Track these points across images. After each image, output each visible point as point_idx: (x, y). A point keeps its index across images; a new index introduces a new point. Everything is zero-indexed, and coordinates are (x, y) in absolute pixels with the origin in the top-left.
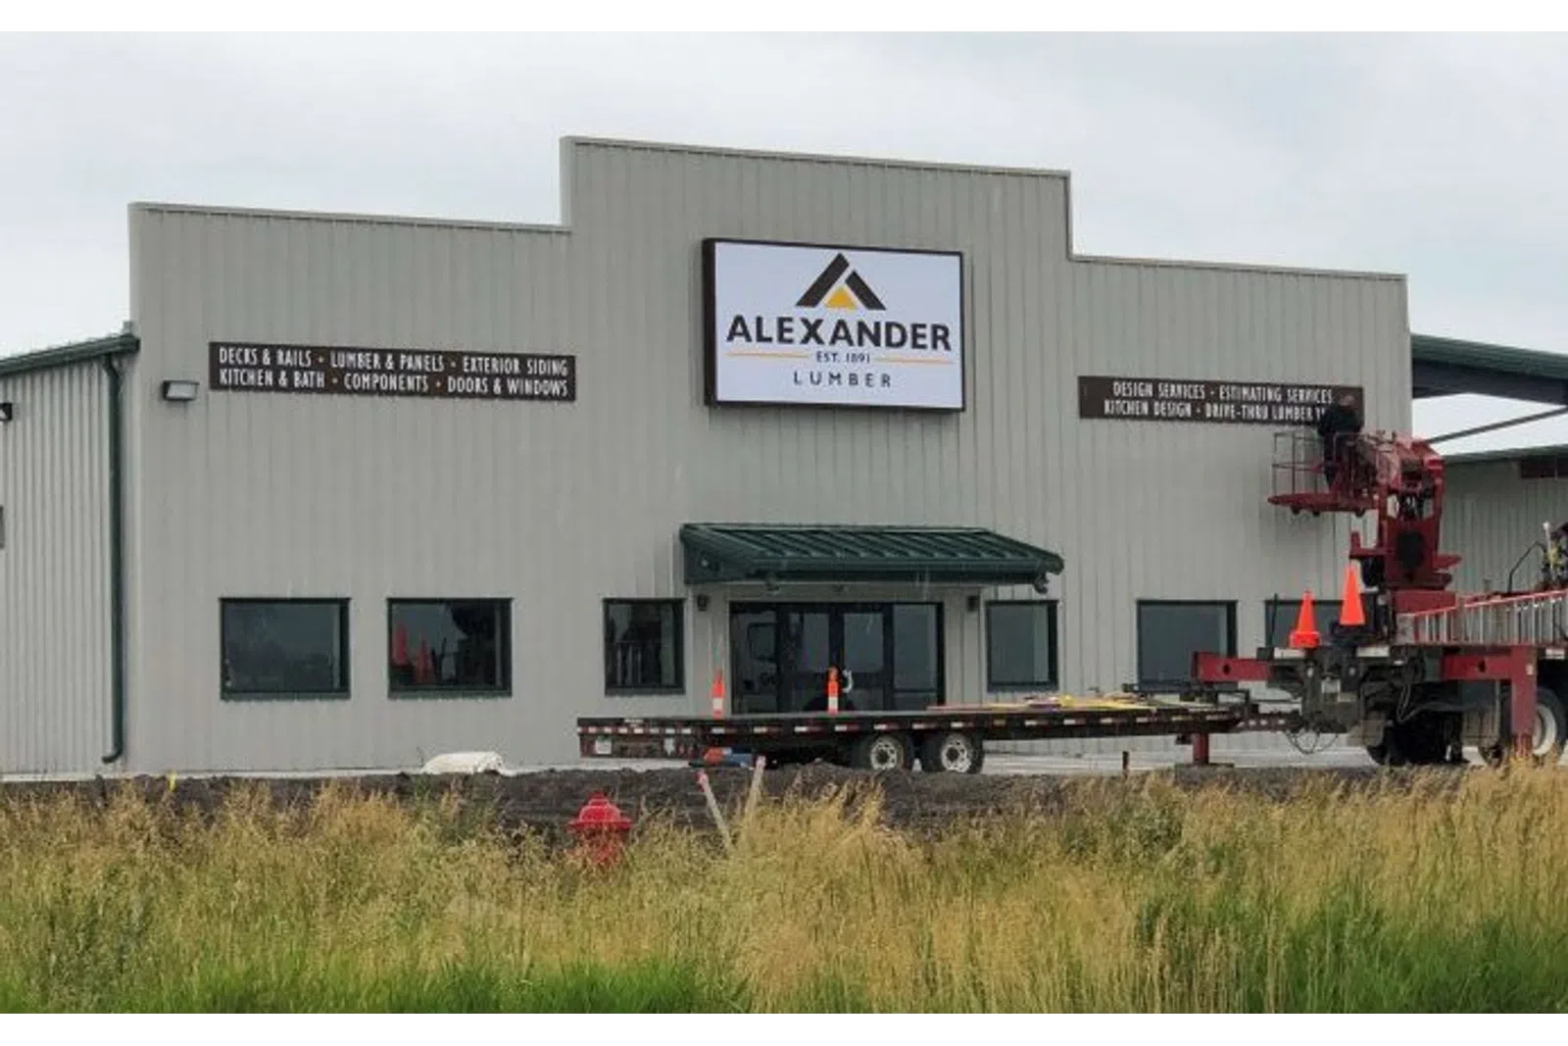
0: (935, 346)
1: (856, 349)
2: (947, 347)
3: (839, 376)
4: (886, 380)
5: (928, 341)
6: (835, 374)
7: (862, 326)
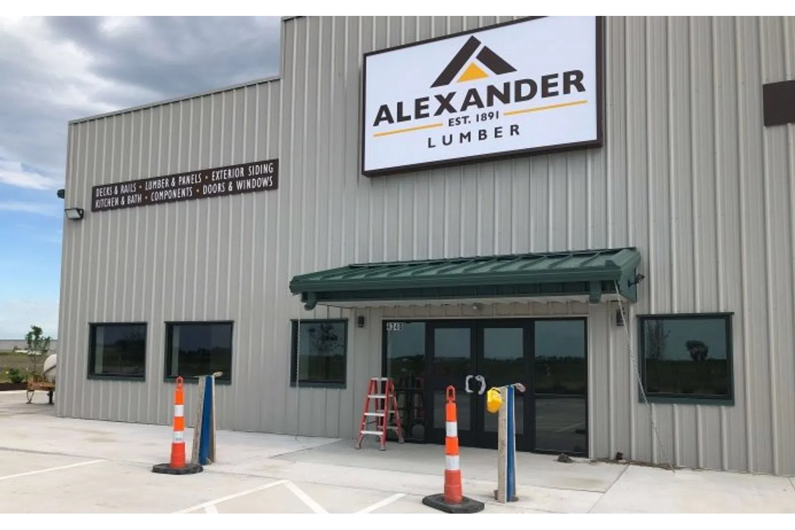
0: (567, 91)
1: (486, 110)
2: (581, 88)
3: (469, 134)
4: (514, 129)
5: (560, 88)
6: (465, 134)
7: (492, 90)
